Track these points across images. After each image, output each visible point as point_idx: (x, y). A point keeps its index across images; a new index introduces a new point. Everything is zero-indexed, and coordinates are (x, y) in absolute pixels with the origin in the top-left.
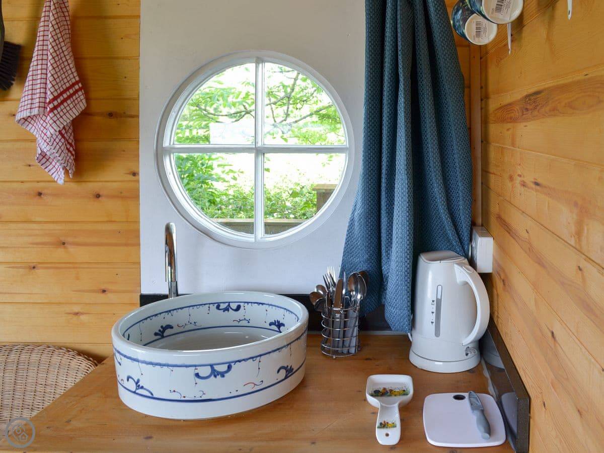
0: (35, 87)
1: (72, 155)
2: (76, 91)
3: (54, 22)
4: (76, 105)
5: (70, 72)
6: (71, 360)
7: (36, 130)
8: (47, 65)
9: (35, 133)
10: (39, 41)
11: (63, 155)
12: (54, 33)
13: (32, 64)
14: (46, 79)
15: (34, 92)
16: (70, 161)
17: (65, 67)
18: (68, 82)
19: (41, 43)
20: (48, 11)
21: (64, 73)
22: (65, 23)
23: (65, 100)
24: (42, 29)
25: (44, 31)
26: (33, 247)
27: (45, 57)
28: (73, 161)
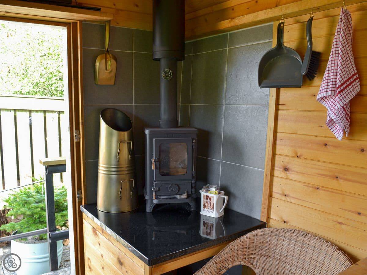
0: (329, 78)
1: (349, 122)
2: (355, 80)
3: (343, 35)
4: (354, 89)
5: (351, 67)
6: (334, 251)
7: (328, 105)
8: (338, 63)
9: (327, 107)
10: (333, 48)
11: (343, 122)
12: (343, 42)
13: (328, 64)
14: (337, 72)
15: (329, 81)
16: (347, 126)
17: (348, 64)
18: (350, 74)
19: (334, 49)
20: (339, 28)
21: (348, 68)
22: (349, 35)
23: (348, 86)
24: (335, 40)
25: (337, 41)
26: (319, 176)
27: (336, 58)
28: (349, 126)
